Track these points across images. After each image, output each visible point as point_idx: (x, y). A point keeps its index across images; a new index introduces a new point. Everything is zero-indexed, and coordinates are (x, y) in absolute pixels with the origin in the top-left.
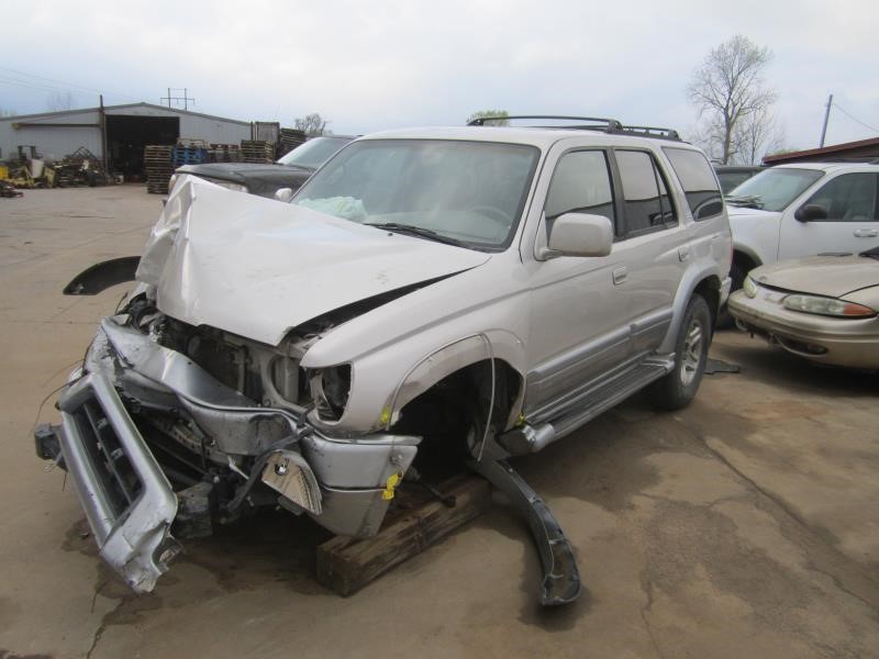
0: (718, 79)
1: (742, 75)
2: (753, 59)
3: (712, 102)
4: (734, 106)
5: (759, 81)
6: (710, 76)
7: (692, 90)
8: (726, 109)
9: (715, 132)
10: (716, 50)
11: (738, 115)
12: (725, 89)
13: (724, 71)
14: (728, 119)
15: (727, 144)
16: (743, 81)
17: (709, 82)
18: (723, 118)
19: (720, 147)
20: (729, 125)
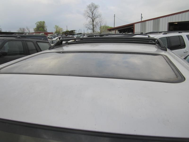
0: (90, 12)
1: (94, 11)
2: (96, 7)
3: (89, 17)
4: (94, 17)
5: (98, 12)
6: (88, 11)
7: (84, 14)
8: (92, 18)
9: (91, 23)
10: (88, 6)
11: (94, 19)
12: (91, 14)
13: (91, 10)
14: (93, 20)
15: (93, 25)
16: (94, 12)
17: (88, 13)
18: (92, 20)
19: (92, 26)
20: (93, 21)
